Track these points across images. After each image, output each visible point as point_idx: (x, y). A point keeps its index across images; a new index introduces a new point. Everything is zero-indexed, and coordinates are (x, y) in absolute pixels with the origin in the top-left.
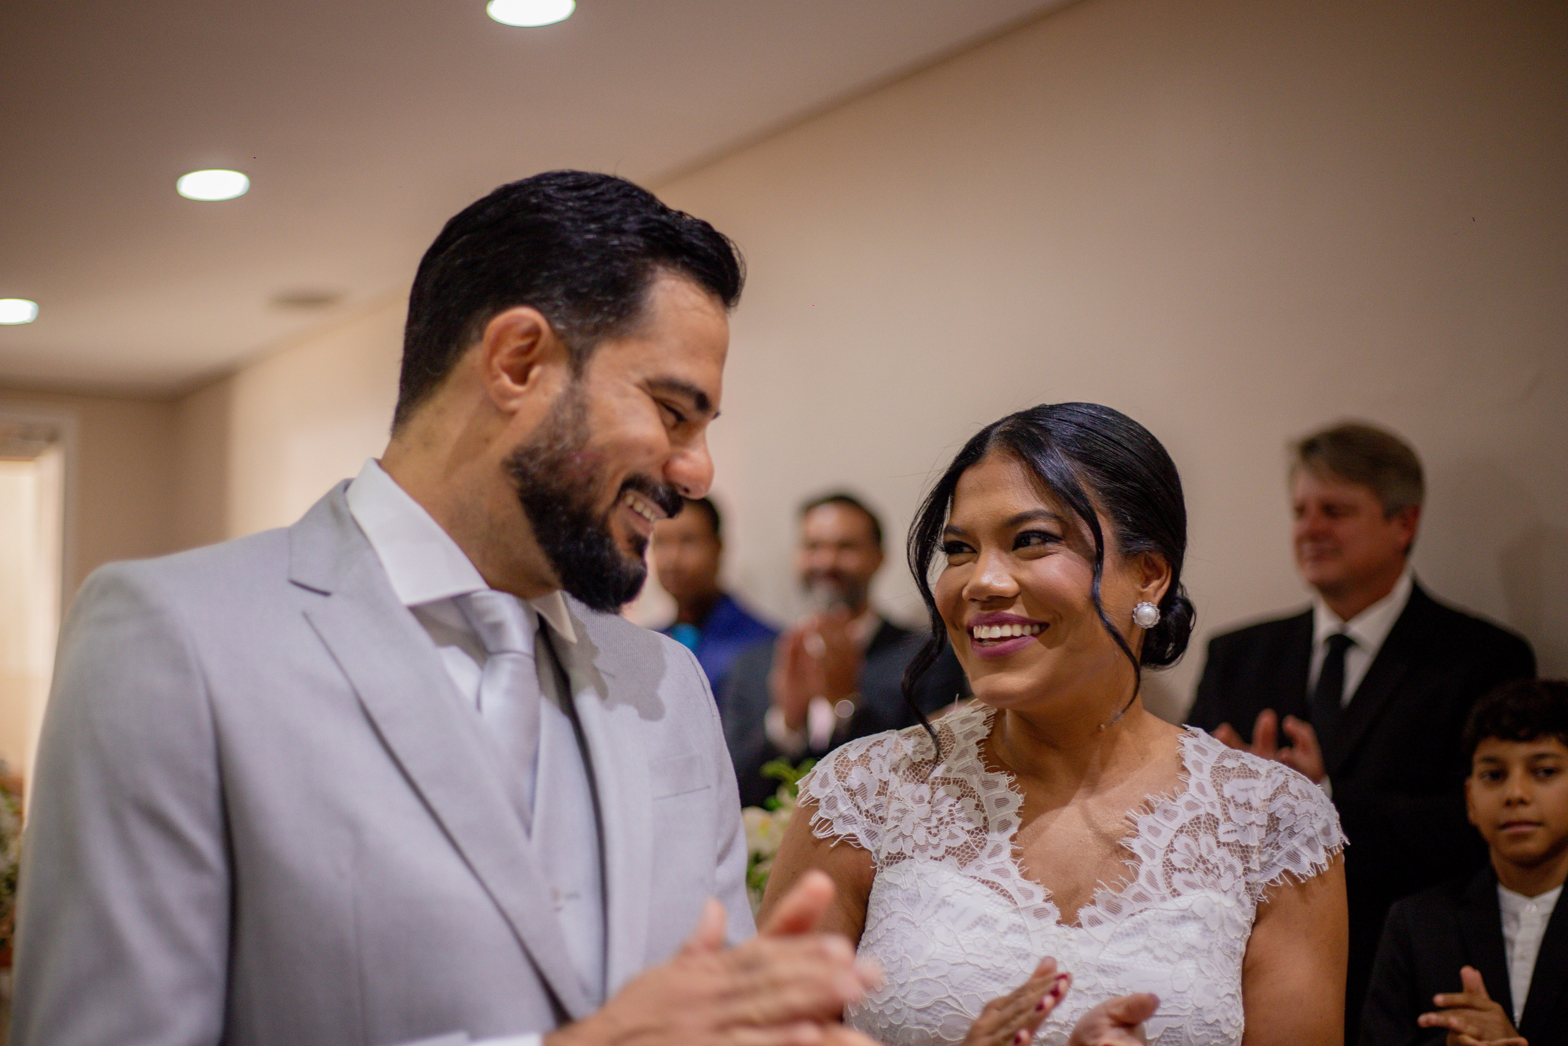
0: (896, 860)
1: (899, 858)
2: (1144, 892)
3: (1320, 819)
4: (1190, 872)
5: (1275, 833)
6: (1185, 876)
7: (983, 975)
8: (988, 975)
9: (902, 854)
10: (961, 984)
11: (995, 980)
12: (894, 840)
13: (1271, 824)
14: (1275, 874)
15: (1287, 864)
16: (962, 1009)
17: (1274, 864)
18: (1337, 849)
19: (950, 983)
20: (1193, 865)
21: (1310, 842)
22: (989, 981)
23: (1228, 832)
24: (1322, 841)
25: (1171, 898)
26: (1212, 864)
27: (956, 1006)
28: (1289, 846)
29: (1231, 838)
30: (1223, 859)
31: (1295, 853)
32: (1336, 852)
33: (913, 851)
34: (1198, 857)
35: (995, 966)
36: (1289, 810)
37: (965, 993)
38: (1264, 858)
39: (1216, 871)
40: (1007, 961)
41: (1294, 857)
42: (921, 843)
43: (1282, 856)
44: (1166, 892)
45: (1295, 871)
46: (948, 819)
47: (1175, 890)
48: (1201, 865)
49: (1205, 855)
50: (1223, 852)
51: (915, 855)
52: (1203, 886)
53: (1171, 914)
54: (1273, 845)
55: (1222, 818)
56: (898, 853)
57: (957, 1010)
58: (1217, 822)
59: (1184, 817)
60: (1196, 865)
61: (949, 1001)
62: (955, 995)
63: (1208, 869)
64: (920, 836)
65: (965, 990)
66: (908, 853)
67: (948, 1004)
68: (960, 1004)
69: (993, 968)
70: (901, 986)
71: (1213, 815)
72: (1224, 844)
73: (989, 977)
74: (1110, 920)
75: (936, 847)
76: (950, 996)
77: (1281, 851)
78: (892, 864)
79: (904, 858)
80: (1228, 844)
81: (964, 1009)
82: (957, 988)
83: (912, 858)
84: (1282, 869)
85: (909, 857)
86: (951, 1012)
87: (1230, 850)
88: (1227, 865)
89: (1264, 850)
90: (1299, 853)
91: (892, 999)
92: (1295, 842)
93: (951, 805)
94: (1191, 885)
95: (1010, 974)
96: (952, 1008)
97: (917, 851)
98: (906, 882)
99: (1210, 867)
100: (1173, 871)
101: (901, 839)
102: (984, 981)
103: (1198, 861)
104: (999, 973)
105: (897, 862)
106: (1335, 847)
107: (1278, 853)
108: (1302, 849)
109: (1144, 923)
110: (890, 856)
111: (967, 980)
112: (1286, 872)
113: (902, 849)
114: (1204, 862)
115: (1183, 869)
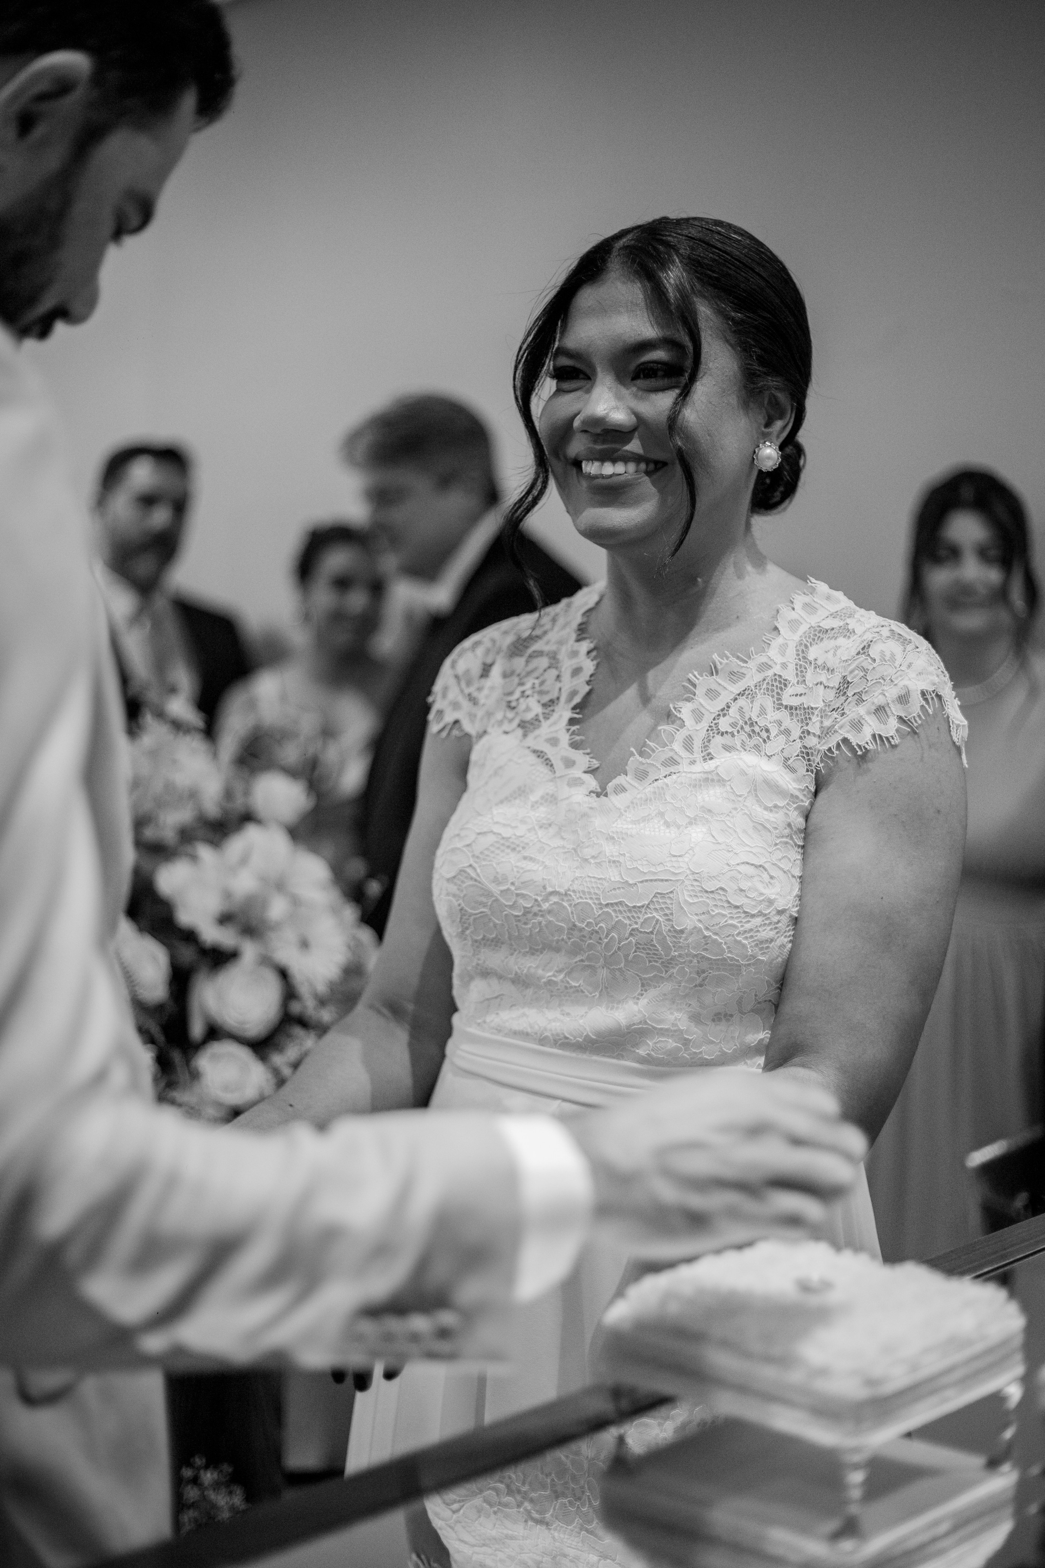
2: (675, 757)
3: (896, 685)
4: (733, 735)
5: (844, 698)
6: (727, 740)
7: (503, 845)
8: (507, 844)
10: (481, 853)
11: (514, 849)
13: (842, 688)
14: (832, 742)
15: (848, 732)
16: (478, 879)
17: (836, 731)
18: (917, 719)
19: (473, 852)
20: (738, 728)
21: (880, 711)
22: (509, 851)
23: (797, 695)
24: (896, 710)
25: (702, 762)
26: (760, 727)
27: (473, 875)
28: (854, 713)
29: (795, 702)
30: (779, 723)
31: (859, 721)
32: (916, 721)
34: (746, 719)
35: (515, 835)
36: (862, 674)
37: (484, 863)
38: (827, 723)
39: (764, 735)
40: (529, 830)
41: (857, 725)
43: (845, 723)
44: (698, 755)
45: (854, 741)
47: (709, 754)
48: (747, 728)
49: (755, 718)
50: (784, 715)
52: (741, 749)
53: (694, 776)
54: (839, 710)
55: (793, 679)
57: (476, 880)
58: (785, 684)
59: (752, 678)
60: (742, 728)
61: (469, 870)
62: (475, 865)
63: (753, 731)
65: (484, 860)
67: (469, 874)
68: (478, 875)
69: (514, 837)
71: (780, 676)
72: (786, 707)
73: (508, 847)
74: (635, 787)
76: (471, 866)
77: (844, 718)
80: (791, 708)
81: (481, 879)
82: (478, 857)
84: (841, 738)
86: (471, 883)
87: (792, 714)
88: (782, 728)
89: (830, 714)
90: (863, 722)
92: (862, 710)
94: (727, 748)
95: (527, 844)
96: (472, 878)
99: (757, 729)
100: (715, 735)
102: (503, 851)
103: (746, 723)
104: (517, 842)
106: (914, 717)
107: (841, 720)
108: (867, 718)
109: (664, 787)
111: (487, 849)
112: (845, 741)
114: (752, 725)
115: (727, 732)
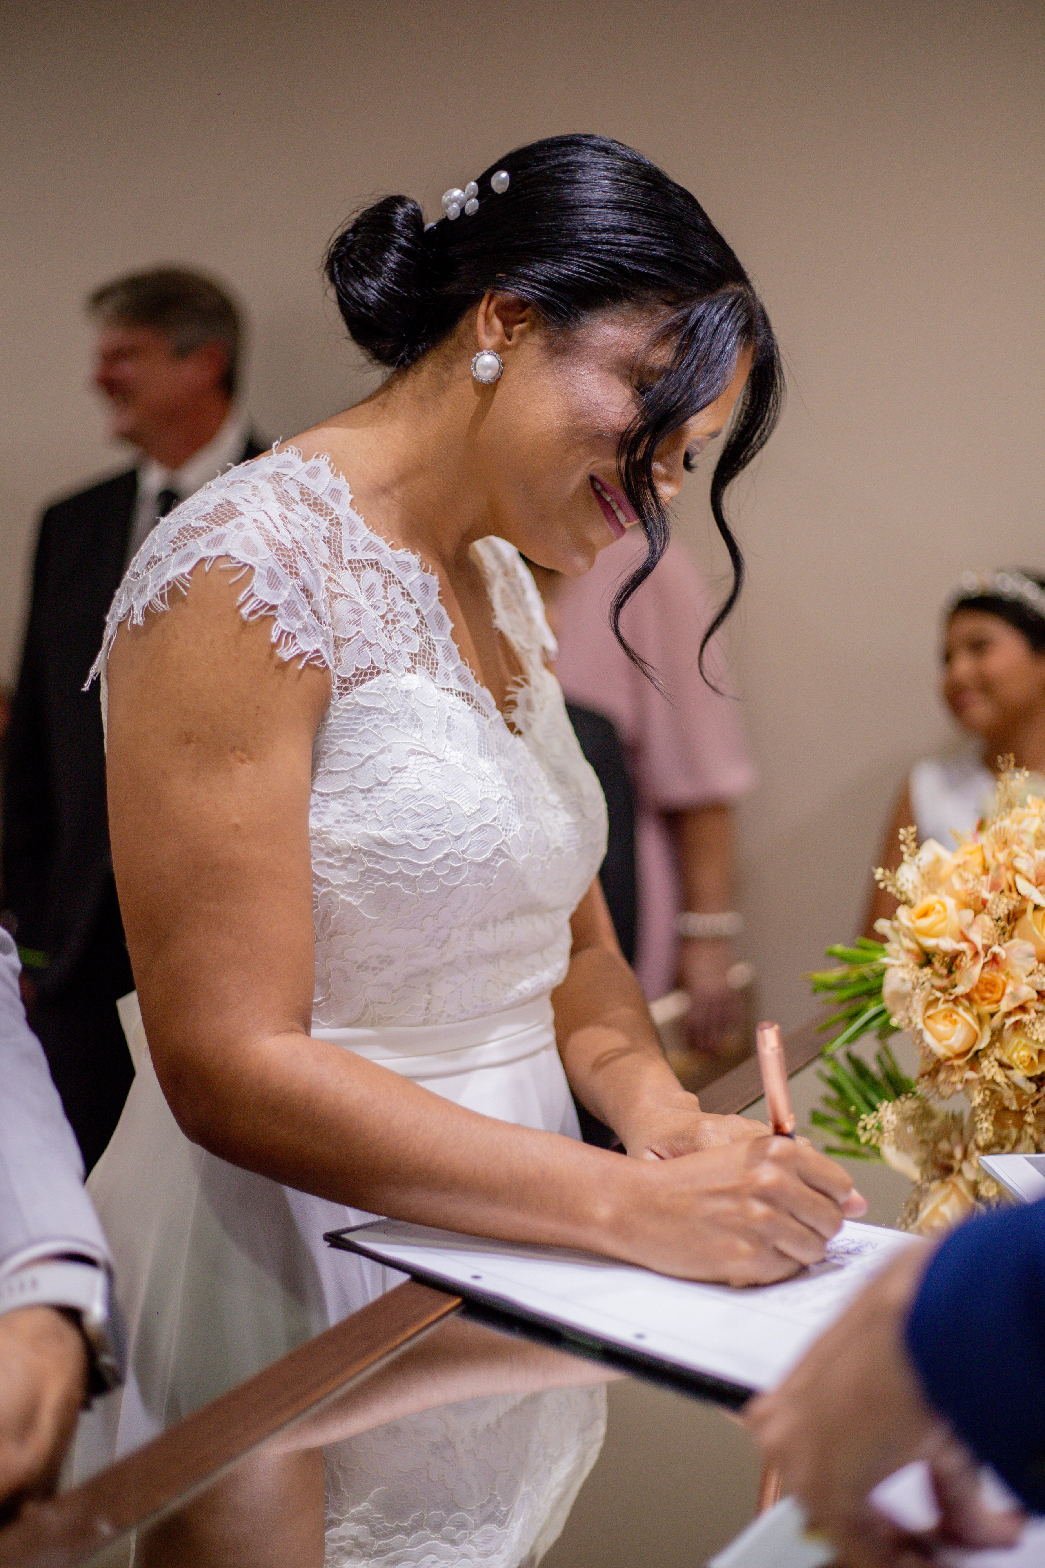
0: (368, 677)
1: (372, 674)
9: (374, 668)
12: (358, 652)
33: (386, 663)
42: (391, 651)
46: (390, 616)
56: (369, 668)
64: (386, 641)
66: (382, 667)
70: (458, 838)
75: (400, 654)
78: (363, 681)
79: (378, 673)
83: (388, 672)
85: (384, 671)
91: (447, 856)
93: (385, 598)
98: (392, 705)
101: (367, 648)
105: (370, 679)
110: (359, 672)
113: (372, 662)
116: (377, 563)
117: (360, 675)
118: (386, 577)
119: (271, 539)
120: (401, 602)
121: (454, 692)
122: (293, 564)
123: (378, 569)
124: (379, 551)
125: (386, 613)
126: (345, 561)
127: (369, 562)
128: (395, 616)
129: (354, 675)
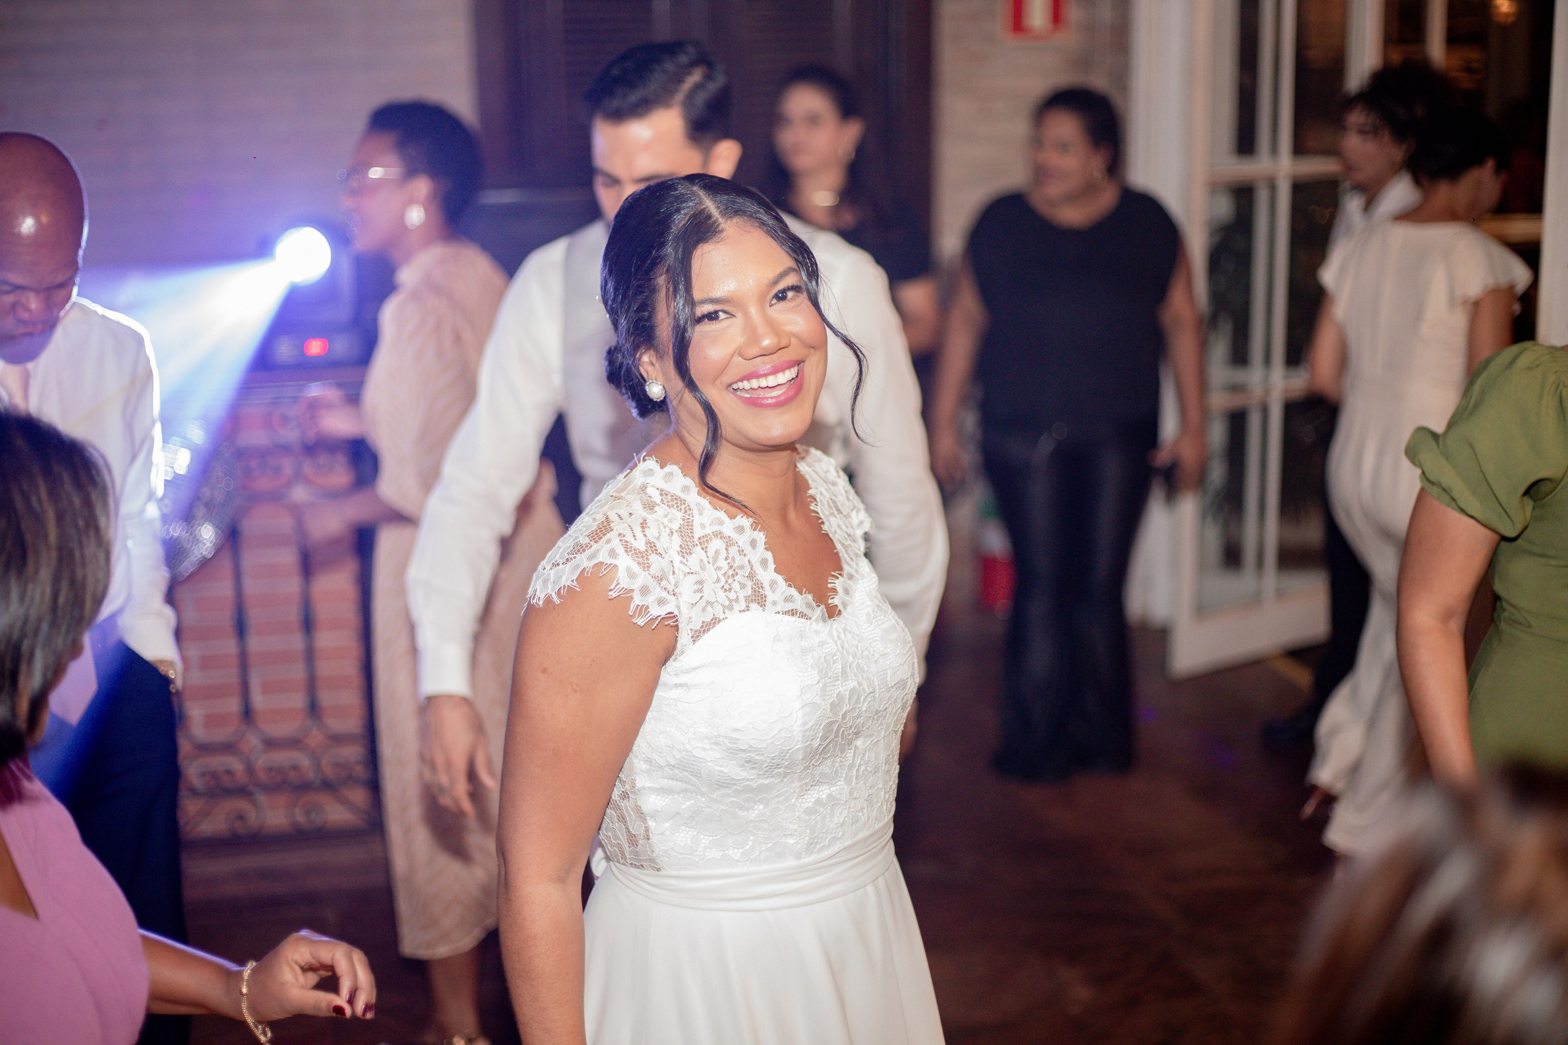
0: (712, 625)
1: (714, 623)
9: (716, 618)
12: (704, 610)
42: (727, 603)
46: (731, 572)
51: (727, 615)
56: (713, 619)
64: (722, 597)
66: (722, 616)
75: (737, 600)
78: (710, 629)
79: (719, 621)
83: (726, 618)
85: (723, 619)
93: (726, 559)
97: (727, 611)
101: (709, 607)
105: (714, 627)
110: (705, 624)
113: (714, 615)
116: (720, 533)
117: (706, 626)
118: (727, 542)
119: (628, 547)
120: (738, 558)
121: (781, 613)
122: (646, 562)
123: (721, 538)
124: (721, 523)
125: (728, 571)
126: (696, 540)
127: (715, 534)
128: (734, 570)
129: (702, 627)
